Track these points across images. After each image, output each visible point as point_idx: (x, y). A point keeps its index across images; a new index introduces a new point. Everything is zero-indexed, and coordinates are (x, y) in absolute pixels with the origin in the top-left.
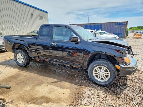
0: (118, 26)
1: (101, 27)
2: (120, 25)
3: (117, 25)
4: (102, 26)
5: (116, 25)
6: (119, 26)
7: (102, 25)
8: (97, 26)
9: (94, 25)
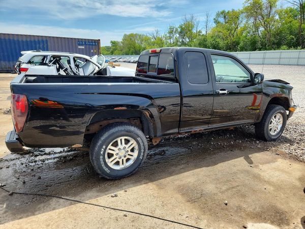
0: (83, 47)
1: (45, 46)
2: (87, 46)
3: (82, 45)
4: (47, 43)
5: (79, 45)
6: (85, 47)
7: (47, 41)
8: (33, 44)
9: (24, 40)
